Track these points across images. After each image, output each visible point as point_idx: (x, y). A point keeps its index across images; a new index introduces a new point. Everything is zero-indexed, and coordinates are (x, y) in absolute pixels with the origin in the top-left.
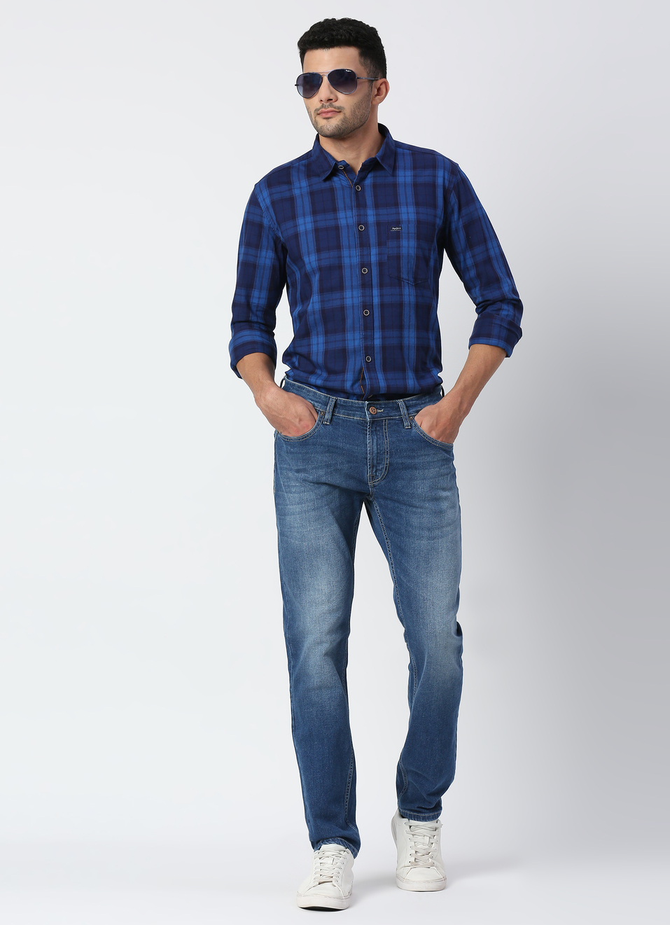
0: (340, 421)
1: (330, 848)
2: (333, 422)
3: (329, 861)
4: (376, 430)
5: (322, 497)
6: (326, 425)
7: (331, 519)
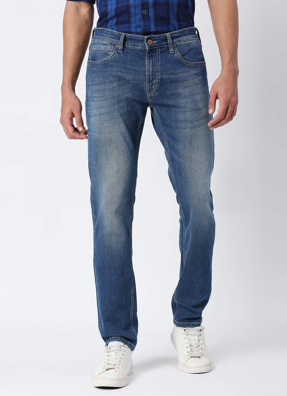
0: (129, 50)
1: (115, 344)
2: (124, 51)
3: (113, 354)
4: (152, 56)
5: (114, 104)
6: (120, 53)
7: (120, 120)
